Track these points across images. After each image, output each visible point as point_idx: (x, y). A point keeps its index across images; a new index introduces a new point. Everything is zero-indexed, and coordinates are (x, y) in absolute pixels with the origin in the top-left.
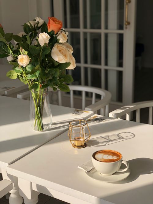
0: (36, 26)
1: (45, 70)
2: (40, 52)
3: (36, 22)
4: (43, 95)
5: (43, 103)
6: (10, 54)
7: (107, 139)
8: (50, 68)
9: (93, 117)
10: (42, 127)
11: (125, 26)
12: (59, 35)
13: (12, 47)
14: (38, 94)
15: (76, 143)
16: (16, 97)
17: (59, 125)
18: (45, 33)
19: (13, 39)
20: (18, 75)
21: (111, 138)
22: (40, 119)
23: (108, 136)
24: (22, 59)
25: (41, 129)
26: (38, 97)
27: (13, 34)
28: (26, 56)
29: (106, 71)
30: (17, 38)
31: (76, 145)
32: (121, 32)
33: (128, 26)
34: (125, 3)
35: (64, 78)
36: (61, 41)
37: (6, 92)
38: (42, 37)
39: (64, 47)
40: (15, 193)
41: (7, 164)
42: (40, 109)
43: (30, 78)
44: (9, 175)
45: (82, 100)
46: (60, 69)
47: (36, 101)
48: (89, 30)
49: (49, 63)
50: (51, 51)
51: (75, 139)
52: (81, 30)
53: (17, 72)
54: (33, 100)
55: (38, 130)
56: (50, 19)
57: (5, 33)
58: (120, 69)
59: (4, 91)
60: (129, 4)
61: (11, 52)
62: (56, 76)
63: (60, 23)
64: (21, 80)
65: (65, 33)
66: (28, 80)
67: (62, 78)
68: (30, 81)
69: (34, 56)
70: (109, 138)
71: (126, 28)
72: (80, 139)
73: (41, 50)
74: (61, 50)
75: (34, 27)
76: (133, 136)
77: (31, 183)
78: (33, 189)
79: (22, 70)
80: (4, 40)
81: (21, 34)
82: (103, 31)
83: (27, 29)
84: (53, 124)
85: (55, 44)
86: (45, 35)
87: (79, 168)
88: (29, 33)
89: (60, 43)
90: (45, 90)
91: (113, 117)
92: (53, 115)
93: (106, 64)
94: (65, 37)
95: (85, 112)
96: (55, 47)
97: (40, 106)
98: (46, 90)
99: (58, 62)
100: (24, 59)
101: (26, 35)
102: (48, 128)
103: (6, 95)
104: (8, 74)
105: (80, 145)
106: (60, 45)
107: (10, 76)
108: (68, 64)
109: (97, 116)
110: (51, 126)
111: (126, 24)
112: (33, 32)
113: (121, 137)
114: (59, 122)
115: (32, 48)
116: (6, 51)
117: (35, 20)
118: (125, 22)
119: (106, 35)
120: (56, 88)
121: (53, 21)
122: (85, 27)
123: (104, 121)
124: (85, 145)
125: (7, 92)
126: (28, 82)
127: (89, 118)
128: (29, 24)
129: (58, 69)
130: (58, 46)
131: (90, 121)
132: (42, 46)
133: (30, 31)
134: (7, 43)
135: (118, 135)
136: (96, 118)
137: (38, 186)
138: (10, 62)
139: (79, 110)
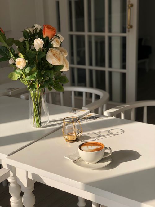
0: (34, 32)
1: (41, 72)
2: (36, 56)
3: (35, 28)
4: (40, 94)
5: (41, 102)
6: (11, 57)
7: (98, 135)
8: (45, 70)
9: (89, 115)
10: (40, 124)
11: (127, 29)
12: (53, 40)
13: (13, 51)
14: (36, 93)
15: (69, 138)
16: (20, 98)
17: (56, 123)
18: (39, 39)
19: (14, 44)
20: (18, 77)
21: (102, 134)
22: (38, 117)
23: (100, 132)
24: (19, 62)
25: (39, 126)
26: (36, 96)
27: (14, 40)
28: (23, 60)
29: (110, 73)
30: (18, 43)
31: (69, 139)
32: (124, 35)
33: (130, 29)
34: (127, 7)
35: (59, 79)
36: (54, 46)
37: (10, 93)
38: (37, 42)
39: (58, 51)
40: (14, 183)
41: (6, 155)
42: (38, 108)
43: (29, 79)
44: (8, 166)
45: (82, 100)
46: (54, 71)
47: (34, 100)
48: (93, 34)
49: (45, 65)
50: (46, 55)
51: (68, 135)
52: (86, 33)
53: (18, 73)
54: (32, 99)
55: (37, 127)
56: (45, 27)
57: (7, 39)
58: (123, 71)
59: (9, 92)
60: (131, 8)
61: (12, 56)
62: (51, 77)
63: (54, 30)
64: (22, 81)
65: (59, 39)
66: (27, 81)
67: (58, 79)
68: (29, 82)
69: (30, 59)
70: (100, 134)
71: (129, 31)
72: (73, 135)
73: (36, 54)
74: (55, 54)
75: (32, 33)
76: (123, 132)
77: (27, 172)
78: (29, 178)
79: (22, 72)
80: (6, 45)
81: (22, 39)
82: (106, 34)
83: (26, 35)
84: (50, 122)
85: (50, 49)
86: (40, 41)
87: (66, 158)
88: (28, 38)
89: (54, 48)
90: (42, 90)
91: (107, 115)
92: (50, 114)
93: (110, 66)
94: (58, 42)
95: (81, 110)
96: (50, 51)
97: (38, 105)
98: (44, 90)
99: (53, 65)
100: (21, 62)
101: (25, 40)
102: (46, 125)
103: (11, 96)
104: (9, 76)
105: (73, 139)
106: (54, 49)
107: (11, 77)
108: (62, 67)
109: (92, 115)
110: (48, 124)
111: (129, 27)
112: (32, 37)
113: (111, 133)
114: (56, 120)
115: (28, 53)
116: (8, 55)
117: (34, 27)
118: (127, 25)
119: (110, 38)
120: (52, 89)
121: (48, 28)
122: (90, 30)
123: (98, 119)
124: (77, 140)
125: (12, 93)
126: (27, 83)
127: (84, 117)
128: (28, 30)
129: (53, 71)
130: (52, 50)
131: (85, 119)
132: (37, 50)
133: (29, 36)
134: (9, 48)
135: (109, 131)
136: (91, 116)
137: (33, 175)
138: (11, 64)
139: (76, 109)
